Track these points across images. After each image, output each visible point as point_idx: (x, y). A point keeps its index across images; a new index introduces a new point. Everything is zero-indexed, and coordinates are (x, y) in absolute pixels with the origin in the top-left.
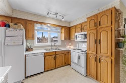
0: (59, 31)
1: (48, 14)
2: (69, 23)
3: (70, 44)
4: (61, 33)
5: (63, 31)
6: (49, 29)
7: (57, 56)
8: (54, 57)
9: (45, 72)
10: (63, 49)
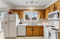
0: (37, 13)
1: (26, 4)
2: (44, 6)
3: (45, 21)
4: (39, 14)
5: (39, 13)
6: (31, 13)
7: (34, 28)
8: (31, 28)
9: (26, 36)
10: (39, 25)
